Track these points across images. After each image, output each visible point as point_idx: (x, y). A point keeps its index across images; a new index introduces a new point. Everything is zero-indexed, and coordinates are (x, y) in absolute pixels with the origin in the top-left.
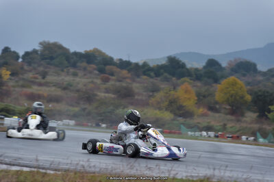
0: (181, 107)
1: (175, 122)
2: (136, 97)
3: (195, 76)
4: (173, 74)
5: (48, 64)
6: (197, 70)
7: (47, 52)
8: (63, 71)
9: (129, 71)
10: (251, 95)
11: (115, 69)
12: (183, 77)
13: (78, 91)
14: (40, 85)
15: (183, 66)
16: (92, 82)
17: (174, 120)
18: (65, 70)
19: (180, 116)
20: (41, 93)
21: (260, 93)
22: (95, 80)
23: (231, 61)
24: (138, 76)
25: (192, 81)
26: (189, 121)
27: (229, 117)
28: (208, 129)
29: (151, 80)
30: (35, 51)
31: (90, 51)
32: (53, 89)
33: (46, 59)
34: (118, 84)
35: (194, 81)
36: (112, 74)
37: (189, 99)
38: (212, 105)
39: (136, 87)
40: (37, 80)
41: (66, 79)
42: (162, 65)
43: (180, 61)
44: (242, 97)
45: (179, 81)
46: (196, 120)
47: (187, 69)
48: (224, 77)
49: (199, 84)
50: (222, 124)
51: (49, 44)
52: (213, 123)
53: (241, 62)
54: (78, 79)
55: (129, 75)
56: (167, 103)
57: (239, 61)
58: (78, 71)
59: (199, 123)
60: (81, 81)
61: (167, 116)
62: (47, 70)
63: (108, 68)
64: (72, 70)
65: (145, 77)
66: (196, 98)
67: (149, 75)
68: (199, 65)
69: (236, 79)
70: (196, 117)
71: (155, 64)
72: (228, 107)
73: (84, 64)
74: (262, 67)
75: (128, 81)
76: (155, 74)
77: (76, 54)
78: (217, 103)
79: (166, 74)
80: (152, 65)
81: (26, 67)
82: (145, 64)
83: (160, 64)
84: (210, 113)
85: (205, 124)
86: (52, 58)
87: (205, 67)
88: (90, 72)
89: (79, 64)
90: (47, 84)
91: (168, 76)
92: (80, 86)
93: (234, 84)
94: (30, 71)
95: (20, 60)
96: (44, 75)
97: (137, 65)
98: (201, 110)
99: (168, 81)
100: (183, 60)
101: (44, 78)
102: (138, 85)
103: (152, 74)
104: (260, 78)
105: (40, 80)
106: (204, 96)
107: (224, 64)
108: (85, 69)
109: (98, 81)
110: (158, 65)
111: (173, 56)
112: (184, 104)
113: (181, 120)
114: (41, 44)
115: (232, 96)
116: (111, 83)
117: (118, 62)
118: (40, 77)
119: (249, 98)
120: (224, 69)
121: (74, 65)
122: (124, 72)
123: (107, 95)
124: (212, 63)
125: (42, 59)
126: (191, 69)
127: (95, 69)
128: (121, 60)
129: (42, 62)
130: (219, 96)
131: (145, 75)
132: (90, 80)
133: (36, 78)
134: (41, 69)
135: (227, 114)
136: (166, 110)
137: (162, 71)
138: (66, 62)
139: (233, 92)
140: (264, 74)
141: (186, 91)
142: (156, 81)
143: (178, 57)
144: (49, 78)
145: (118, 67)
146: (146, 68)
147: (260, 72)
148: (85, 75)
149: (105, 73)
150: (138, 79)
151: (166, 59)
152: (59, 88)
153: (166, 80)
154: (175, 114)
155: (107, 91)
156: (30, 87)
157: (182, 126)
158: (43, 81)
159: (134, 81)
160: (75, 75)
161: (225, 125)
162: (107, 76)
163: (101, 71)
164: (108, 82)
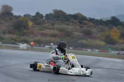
1: (106, 47)
4: (114, 25)
5: (57, 20)
7: (56, 14)
8: (62, 23)
9: (93, 23)
11: (86, 22)
12: (118, 25)
14: (50, 29)
16: (75, 28)
17: (105, 45)
18: (64, 22)
19: (109, 44)
24: (98, 25)
25: (122, 28)
26: (113, 46)
29: (103, 27)
30: (51, 14)
31: (76, 14)
32: (56, 31)
33: (56, 17)
36: (85, 24)
37: (116, 35)
41: (64, 26)
42: (109, 20)
43: (117, 18)
47: (120, 22)
51: (57, 11)
54: (69, 27)
55: (93, 25)
58: (70, 23)
59: (117, 47)
63: (84, 21)
64: (67, 22)
65: (100, 26)
66: (120, 35)
73: (73, 20)
75: (92, 27)
77: (70, 15)
79: (110, 24)
81: (46, 21)
82: (101, 20)
86: (58, 17)
88: (76, 24)
89: (70, 20)
90: (53, 29)
91: (112, 25)
92: (69, 30)
95: (44, 18)
96: (53, 25)
97: (97, 20)
98: (121, 41)
103: (104, 24)
105: (51, 27)
108: (73, 22)
109: (78, 27)
110: (107, 20)
114: (53, 11)
116: (84, 28)
117: (89, 19)
121: (68, 20)
122: (91, 23)
125: (54, 18)
126: (122, 22)
127: (78, 22)
128: (90, 18)
133: (49, 26)
134: (52, 22)
144: (56, 26)
146: (101, 22)
148: (73, 25)
149: (82, 24)
150: (97, 27)
155: (81, 32)
157: (109, 49)
160: (68, 25)
164: (82, 28)
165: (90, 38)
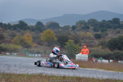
0: (25, 43)
1: (23, 50)
2: (5, 39)
3: (31, 29)
4: (22, 29)
6: (32, 26)
9: (2, 27)
10: (57, 37)
15: (26, 25)
19: (25, 47)
21: (61, 37)
23: (47, 22)
24: (6, 29)
25: (30, 32)
26: (29, 49)
27: (47, 47)
28: (38, 53)
29: (12, 31)
35: (31, 31)
37: (29, 40)
38: (39, 43)
39: (5, 34)
42: (17, 24)
43: (25, 23)
44: (53, 39)
45: (24, 32)
46: (32, 49)
47: (28, 26)
48: (44, 30)
49: (33, 33)
52: (40, 50)
53: (52, 23)
55: (2, 29)
56: (19, 42)
59: (34, 50)
61: (20, 47)
66: (32, 39)
68: (34, 24)
69: (50, 31)
70: (32, 48)
72: (47, 43)
74: (61, 25)
75: (2, 32)
76: (14, 28)
78: (41, 41)
79: (18, 29)
80: (12, 24)
82: (9, 24)
83: (16, 24)
84: (39, 46)
85: (37, 51)
87: (36, 25)
91: (20, 29)
93: (49, 33)
97: (5, 24)
98: (35, 45)
99: (20, 32)
100: (26, 22)
103: (12, 29)
104: (61, 30)
106: (36, 38)
107: (45, 24)
110: (15, 25)
111: (21, 20)
112: (27, 42)
113: (26, 49)
115: (48, 38)
119: (56, 39)
120: (44, 26)
124: (39, 23)
126: (30, 26)
130: (42, 38)
131: (9, 29)
135: (46, 46)
136: (19, 45)
137: (17, 27)
139: (48, 36)
140: (62, 28)
141: (28, 36)
142: (14, 32)
143: (24, 21)
146: (10, 26)
147: (61, 27)
150: (6, 31)
151: (19, 22)
153: (19, 31)
154: (23, 47)
157: (26, 52)
159: (4, 32)
161: (45, 51)
165: (3, 42)
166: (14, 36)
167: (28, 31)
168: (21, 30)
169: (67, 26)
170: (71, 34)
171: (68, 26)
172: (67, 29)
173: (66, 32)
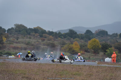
0: (73, 51)
2: (56, 47)
3: (81, 37)
5: (18, 34)
6: (82, 35)
7: (17, 28)
9: (53, 36)
10: (101, 45)
13: (32, 45)
14: (17, 43)
15: (76, 33)
16: (38, 41)
17: (70, 56)
18: (26, 36)
19: (73, 54)
20: (18, 46)
22: (39, 40)
23: (97, 30)
27: (93, 54)
29: (62, 39)
30: (12, 28)
31: (36, 27)
32: (22, 44)
33: (17, 31)
34: (48, 42)
35: (80, 39)
36: (46, 38)
37: (77, 48)
38: (87, 50)
40: (15, 41)
42: (67, 33)
43: (75, 31)
44: (98, 46)
45: (74, 40)
47: (78, 35)
48: (93, 38)
49: (82, 41)
50: (88, 57)
51: (18, 25)
52: (85, 57)
53: (101, 31)
54: (31, 40)
55: (53, 38)
56: (68, 49)
57: (100, 30)
58: (31, 36)
60: (33, 41)
61: (68, 54)
62: (18, 36)
63: (44, 35)
64: (29, 36)
65: (59, 38)
66: (80, 47)
67: (61, 38)
68: (83, 32)
69: (96, 39)
71: (64, 33)
72: (93, 50)
73: (34, 33)
74: (110, 33)
75: (53, 40)
77: (30, 29)
78: (88, 49)
79: (68, 37)
80: (62, 33)
81: (9, 35)
84: (85, 53)
86: (20, 31)
87: (85, 33)
88: (37, 37)
89: (31, 33)
92: (33, 43)
94: (11, 37)
95: (6, 32)
97: (56, 33)
98: (82, 52)
99: (69, 40)
101: (17, 40)
102: (57, 42)
103: (63, 37)
104: (109, 38)
105: (16, 41)
106: (83, 46)
108: (34, 35)
109: (40, 41)
110: (65, 33)
111: (71, 29)
112: (75, 50)
114: (15, 25)
115: (94, 46)
116: (46, 41)
118: (16, 40)
120: (94, 34)
121: (29, 34)
122: (51, 37)
123: (44, 46)
124: (88, 32)
125: (16, 32)
126: (79, 34)
127: (38, 35)
128: (49, 31)
129: (16, 33)
130: (89, 46)
131: (60, 37)
132: (37, 40)
134: (16, 36)
136: (68, 52)
137: (67, 35)
138: (26, 33)
140: (111, 36)
141: (76, 45)
142: (64, 40)
143: (73, 29)
144: (20, 40)
145: (48, 34)
146: (60, 34)
147: (109, 35)
148: (34, 38)
149: (43, 37)
150: (57, 39)
151: (69, 31)
152: (25, 44)
154: (71, 54)
155: (44, 45)
156: (13, 44)
158: (17, 41)
159: (55, 40)
160: (30, 38)
161: (89, 57)
162: (44, 38)
163: (41, 36)
164: (44, 41)
165: (54, 50)
166: (64, 44)
167: (77, 39)
168: (71, 38)
169: (115, 33)
170: (118, 41)
171: (117, 34)
172: (115, 37)
173: (114, 40)
